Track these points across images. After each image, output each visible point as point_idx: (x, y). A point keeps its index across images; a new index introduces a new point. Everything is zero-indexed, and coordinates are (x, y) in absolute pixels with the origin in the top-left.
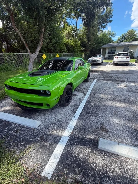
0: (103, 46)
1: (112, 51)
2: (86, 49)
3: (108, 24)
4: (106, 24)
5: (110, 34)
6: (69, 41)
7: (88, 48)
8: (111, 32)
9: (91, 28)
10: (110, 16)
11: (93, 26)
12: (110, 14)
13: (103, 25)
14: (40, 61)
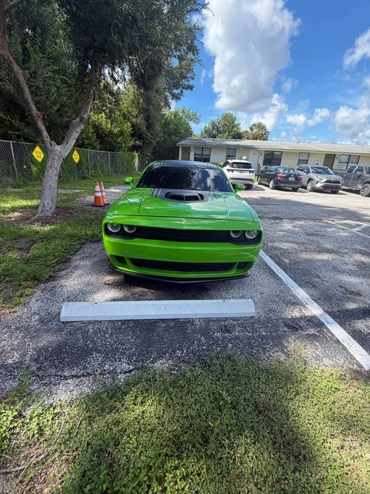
0: (182, 142)
1: (205, 155)
2: (143, 143)
3: (186, 92)
4: (182, 91)
5: (188, 116)
6: (102, 117)
7: (150, 142)
8: (191, 112)
9: (152, 94)
10: (188, 75)
11: (157, 91)
12: (190, 70)
13: (176, 91)
14: (25, 167)
